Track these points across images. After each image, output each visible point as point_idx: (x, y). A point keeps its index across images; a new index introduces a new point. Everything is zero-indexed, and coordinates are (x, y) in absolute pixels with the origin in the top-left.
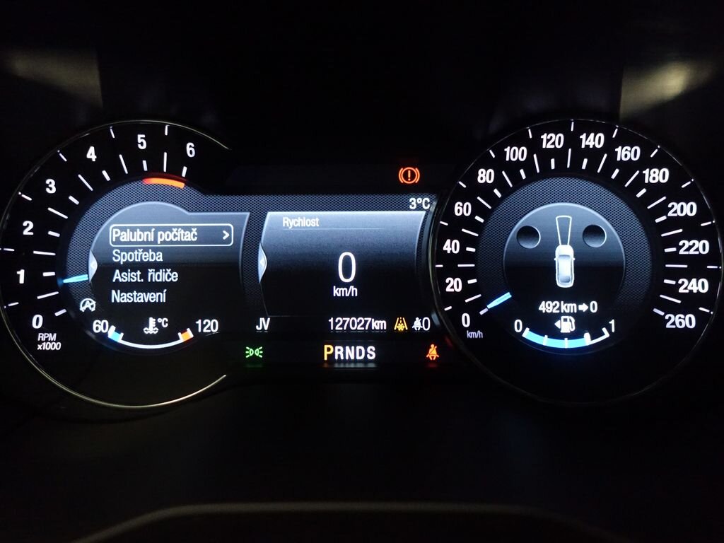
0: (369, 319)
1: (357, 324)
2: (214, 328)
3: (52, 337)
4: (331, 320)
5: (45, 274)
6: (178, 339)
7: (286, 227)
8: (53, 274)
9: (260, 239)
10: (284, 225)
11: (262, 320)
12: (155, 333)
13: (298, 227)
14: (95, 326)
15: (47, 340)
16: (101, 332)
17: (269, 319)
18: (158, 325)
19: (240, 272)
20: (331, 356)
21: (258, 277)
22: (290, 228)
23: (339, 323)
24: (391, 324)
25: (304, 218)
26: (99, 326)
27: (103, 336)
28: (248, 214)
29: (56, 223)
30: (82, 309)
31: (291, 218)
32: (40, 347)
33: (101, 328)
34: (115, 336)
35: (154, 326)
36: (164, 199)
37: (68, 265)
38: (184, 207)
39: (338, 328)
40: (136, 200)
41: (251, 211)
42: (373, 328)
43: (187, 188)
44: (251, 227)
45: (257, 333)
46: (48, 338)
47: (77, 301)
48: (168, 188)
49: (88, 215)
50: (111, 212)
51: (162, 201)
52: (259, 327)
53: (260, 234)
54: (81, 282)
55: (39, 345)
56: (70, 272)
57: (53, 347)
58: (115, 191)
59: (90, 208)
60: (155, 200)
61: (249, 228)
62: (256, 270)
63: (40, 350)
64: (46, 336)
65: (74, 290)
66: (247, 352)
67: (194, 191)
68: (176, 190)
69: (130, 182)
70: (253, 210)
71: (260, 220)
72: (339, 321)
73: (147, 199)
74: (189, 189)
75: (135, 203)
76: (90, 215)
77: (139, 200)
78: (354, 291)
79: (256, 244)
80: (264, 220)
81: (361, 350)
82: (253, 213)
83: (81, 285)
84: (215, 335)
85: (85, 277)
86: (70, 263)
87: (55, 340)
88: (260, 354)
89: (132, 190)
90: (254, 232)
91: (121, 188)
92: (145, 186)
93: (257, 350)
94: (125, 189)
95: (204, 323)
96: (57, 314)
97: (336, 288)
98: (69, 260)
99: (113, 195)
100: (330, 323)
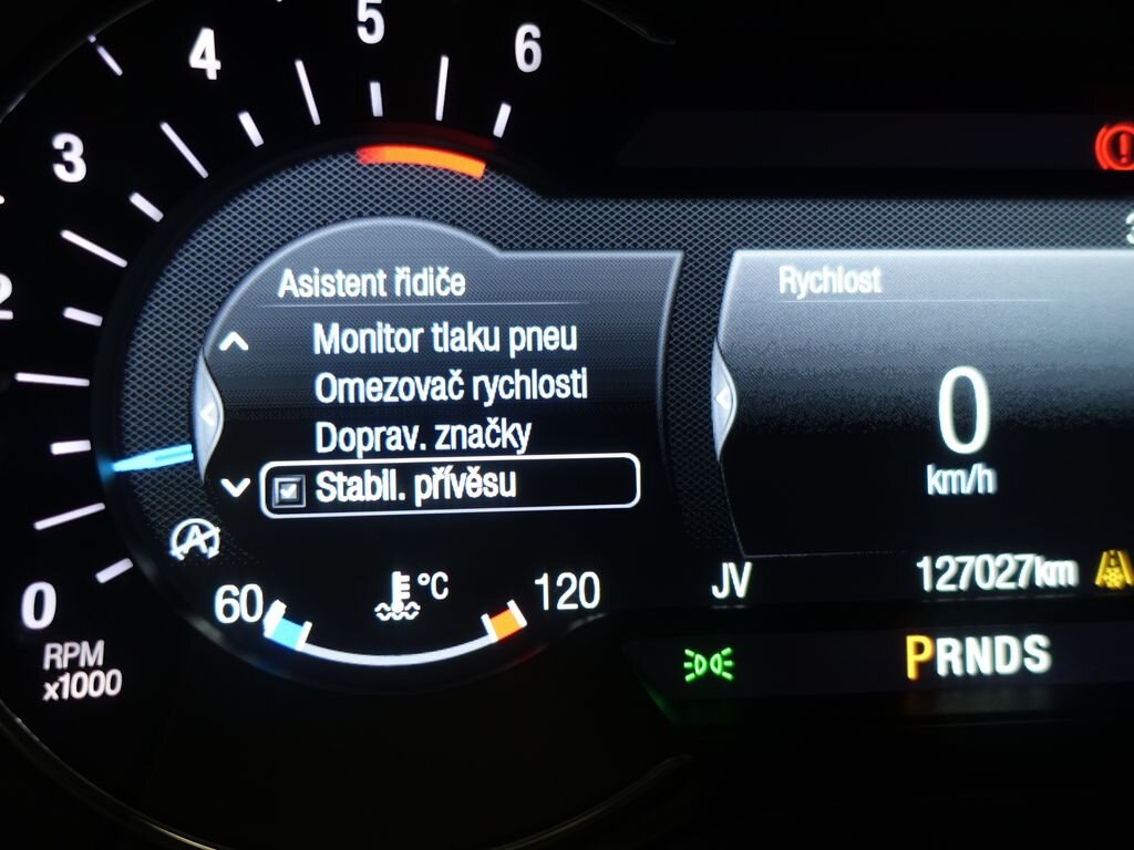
0: (1029, 558)
1: (993, 571)
2: (590, 598)
3: (91, 653)
4: (924, 564)
5: (59, 448)
6: (482, 632)
7: (788, 294)
8: (81, 446)
9: (716, 330)
10: (783, 290)
11: (728, 568)
12: (411, 617)
13: (822, 295)
14: (220, 603)
15: (74, 666)
16: (240, 619)
17: (748, 566)
18: (418, 593)
19: (661, 426)
20: (927, 668)
21: (713, 443)
22: (799, 297)
23: (947, 572)
24: (1088, 570)
25: (840, 269)
26: (232, 603)
27: (249, 634)
28: (677, 257)
29: (91, 283)
30: (178, 552)
31: (804, 268)
32: (51, 692)
33: (240, 609)
34: (284, 630)
35: (407, 595)
36: (424, 209)
37: (128, 416)
38: (488, 233)
39: (942, 586)
40: (336, 213)
41: (685, 249)
42: (1038, 583)
43: (492, 178)
44: (686, 295)
45: (716, 607)
46: (77, 659)
47: (160, 528)
48: (435, 177)
49: (187, 259)
50: (259, 250)
51: (418, 215)
52: (721, 589)
53: (714, 315)
54: (171, 468)
55: (48, 685)
56: (134, 437)
57: (96, 687)
58: (270, 185)
59: (199, 234)
60: (395, 214)
61: (681, 299)
62: (706, 424)
63: (51, 699)
64: (71, 650)
65: (147, 494)
66: (687, 665)
67: (515, 186)
68: (458, 181)
69: (317, 156)
70: (690, 245)
71: (713, 276)
72: (947, 566)
73: (372, 209)
74: (498, 181)
75: (336, 222)
76: (193, 259)
77: (348, 213)
78: (983, 479)
79: (704, 346)
80: (725, 276)
81: (1008, 648)
82: (691, 252)
83: (172, 477)
84: (591, 618)
85: (186, 453)
86: (134, 408)
87: (100, 663)
88: (726, 669)
89: (324, 181)
90: (698, 311)
91: (288, 177)
92: (365, 169)
93: (717, 657)
94: (300, 177)
95: (559, 583)
96: (104, 576)
97: (935, 472)
98: (128, 399)
99: (265, 197)
100: (920, 571)
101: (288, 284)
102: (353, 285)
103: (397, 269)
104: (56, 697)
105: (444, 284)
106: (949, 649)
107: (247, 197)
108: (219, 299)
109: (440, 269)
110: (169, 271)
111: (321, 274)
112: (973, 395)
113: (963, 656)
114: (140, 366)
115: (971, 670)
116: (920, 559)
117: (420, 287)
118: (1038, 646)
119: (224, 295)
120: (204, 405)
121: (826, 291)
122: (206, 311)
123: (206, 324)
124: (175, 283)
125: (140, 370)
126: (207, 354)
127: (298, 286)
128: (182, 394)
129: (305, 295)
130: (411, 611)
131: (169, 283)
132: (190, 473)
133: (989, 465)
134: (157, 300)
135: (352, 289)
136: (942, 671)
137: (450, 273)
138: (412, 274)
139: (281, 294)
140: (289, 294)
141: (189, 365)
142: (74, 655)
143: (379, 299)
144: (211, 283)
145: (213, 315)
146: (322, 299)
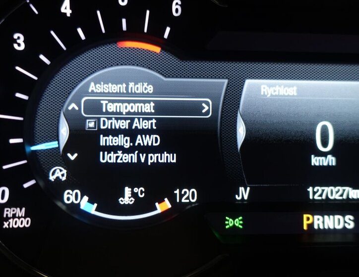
0: (347, 189)
1: (335, 193)
2: (193, 198)
3: (20, 212)
4: (310, 189)
5: (12, 141)
6: (155, 209)
7: (264, 95)
8: (20, 140)
9: (239, 107)
10: (262, 93)
11: (242, 189)
12: (131, 203)
13: (276, 95)
14: (66, 196)
15: (14, 216)
16: (72, 202)
17: (248, 189)
18: (134, 195)
19: (219, 139)
20: (311, 226)
21: (237, 146)
22: (268, 96)
23: (318, 193)
25: (282, 87)
26: (70, 196)
27: (75, 207)
28: (226, 81)
30: (52, 178)
31: (270, 86)
32: (6, 225)
33: (73, 199)
34: (88, 206)
35: (130, 195)
36: (139, 63)
37: (36, 131)
38: (161, 72)
39: (316, 197)
40: (110, 64)
41: (229, 79)
42: (350, 197)
43: (163, 53)
44: (229, 94)
45: (237, 202)
46: (15, 214)
48: (144, 52)
49: (58, 78)
50: (83, 76)
51: (137, 65)
52: (239, 196)
53: (238, 101)
54: (51, 149)
55: (5, 223)
56: (38, 138)
57: (22, 224)
58: (87, 54)
59: (63, 70)
60: (130, 64)
61: (227, 96)
62: (235, 139)
63: (6, 227)
64: (13, 211)
65: (42, 158)
66: (227, 222)
67: (171, 56)
68: (151, 54)
69: (103, 44)
70: (231, 77)
71: (238, 88)
72: (318, 190)
73: (121, 63)
74: (165, 54)
75: (109, 67)
76: (60, 78)
77: (114, 64)
78: (331, 160)
79: (235, 112)
80: (242, 88)
81: (339, 220)
82: (231, 80)
83: (51, 152)
84: (193, 205)
85: (55, 144)
86: (38, 128)
87: (23, 215)
88: (240, 224)
90: (233, 100)
91: (94, 51)
92: (120, 49)
93: (237, 220)
94: (98, 51)
95: (183, 193)
96: (26, 186)
97: (314, 157)
98: (37, 125)
99: (85, 58)
100: (309, 192)
101: (92, 87)
102: (114, 88)
103: (130, 83)
104: (7, 227)
105: (146, 89)
106: (318, 219)
107: (79, 58)
108: (69, 92)
109: (144, 83)
110: (52, 82)
111: (104, 84)
112: (328, 131)
113: (323, 222)
114: (41, 114)
115: (326, 227)
116: (309, 188)
117: (137, 90)
118: (350, 220)
119: (70, 91)
120: (62, 128)
121: (277, 94)
122: (64, 96)
123: (64, 100)
124: (54, 86)
125: (41, 116)
126: (64, 111)
127: (96, 88)
128: (55, 124)
129: (98, 91)
130: (131, 201)
131: (52, 86)
132: (57, 151)
133: (333, 156)
134: (48, 92)
135: (114, 90)
136: (316, 227)
137: (148, 85)
138: (135, 85)
139: (90, 91)
140: (92, 91)
141: (58, 114)
142: (14, 212)
143: (123, 93)
144: (66, 87)
145: (66, 97)
146: (104, 93)
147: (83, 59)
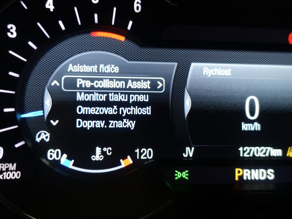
0: (269, 148)
1: (260, 152)
2: (150, 156)
3: (12, 167)
4: (241, 149)
5: (6, 110)
6: (120, 164)
7: (206, 75)
8: (12, 110)
9: (186, 84)
10: (204, 74)
11: (188, 149)
12: (101, 160)
13: (215, 75)
14: (49, 154)
15: (7, 170)
16: (54, 159)
17: (193, 148)
18: (103, 153)
19: (170, 110)
20: (241, 177)
21: (184, 115)
22: (209, 76)
24: (285, 152)
25: (220, 69)
26: (52, 154)
27: (57, 163)
28: (176, 64)
30: (38, 140)
31: (210, 68)
33: (54, 156)
34: (67, 162)
35: (100, 154)
36: (108, 49)
37: (26, 102)
38: (125, 56)
39: (246, 155)
40: (84, 49)
41: (178, 62)
42: (271, 155)
43: (127, 41)
44: (178, 74)
45: (184, 159)
47: (33, 133)
48: (111, 41)
49: (44, 60)
50: (63, 59)
51: (107, 51)
52: (185, 154)
53: (186, 80)
54: (37, 117)
56: (27, 108)
57: (13, 176)
58: (67, 41)
59: (47, 54)
60: (100, 50)
61: (177, 75)
62: (183, 109)
65: (30, 124)
66: (176, 175)
67: (133, 44)
68: (118, 42)
69: (80, 34)
70: (180, 61)
71: (186, 69)
72: (247, 150)
73: (94, 49)
74: (128, 42)
75: (84, 52)
76: (45, 60)
77: (88, 49)
78: (257, 127)
79: (183, 88)
80: (189, 70)
81: (263, 173)
82: (180, 63)
83: (37, 119)
84: (150, 161)
85: (41, 113)
86: (27, 100)
87: (15, 169)
88: (186, 176)
89: (81, 41)
90: (181, 79)
91: (72, 39)
92: (93, 38)
93: (184, 173)
94: (75, 39)
95: (142, 151)
96: (17, 146)
97: (244, 124)
98: (26, 98)
99: (65, 44)
100: (240, 151)
101: (71, 68)
102: (88, 69)
103: (100, 65)
104: (2, 178)
105: (113, 69)
106: (247, 172)
107: (60, 44)
108: (52, 71)
109: (112, 65)
110: (38, 63)
111: (80, 66)
112: (255, 104)
113: (251, 175)
115: (253, 178)
117: (106, 70)
118: (271, 172)
119: (53, 70)
120: (46, 100)
121: (216, 75)
122: (48, 75)
123: (48, 78)
124: (40, 67)
125: (29, 90)
126: (48, 86)
127: (73, 69)
128: (41, 97)
129: (75, 71)
130: (101, 158)
131: (38, 67)
132: (42, 118)
133: (259, 123)
134: (35, 71)
136: (245, 178)
137: (115, 67)
138: (104, 66)
139: (69, 71)
140: (71, 71)
141: (43, 89)
142: (7, 167)
143: (95, 73)
144: (50, 67)
145: (50, 76)
146: (80, 72)
147: (64, 45)
